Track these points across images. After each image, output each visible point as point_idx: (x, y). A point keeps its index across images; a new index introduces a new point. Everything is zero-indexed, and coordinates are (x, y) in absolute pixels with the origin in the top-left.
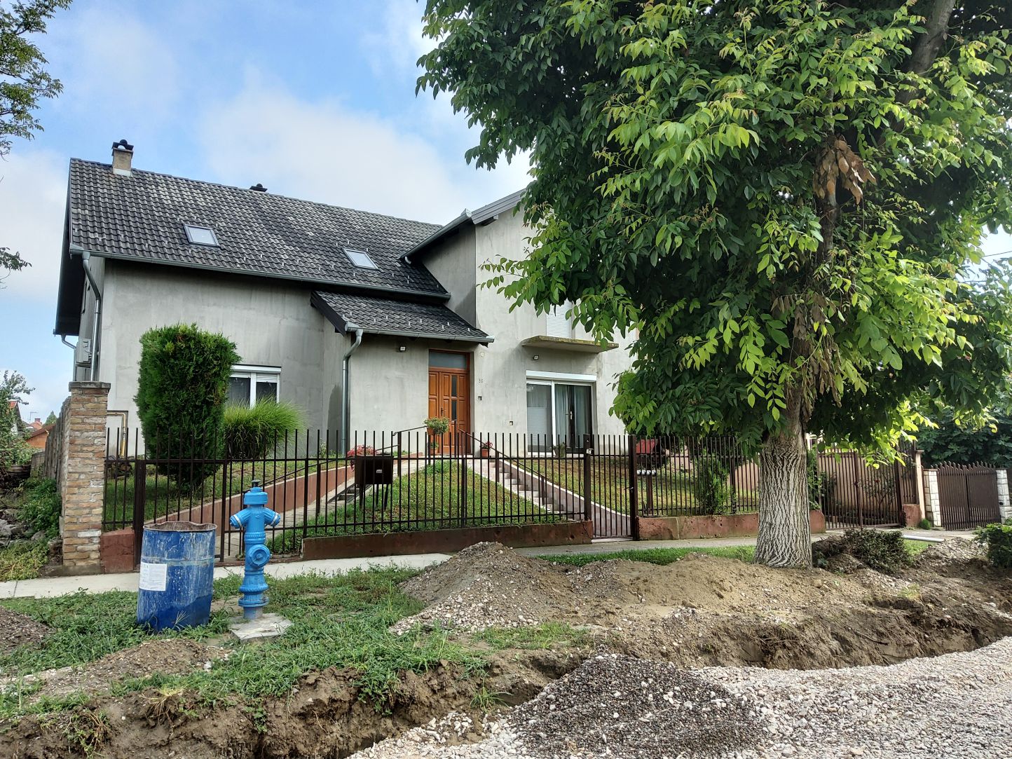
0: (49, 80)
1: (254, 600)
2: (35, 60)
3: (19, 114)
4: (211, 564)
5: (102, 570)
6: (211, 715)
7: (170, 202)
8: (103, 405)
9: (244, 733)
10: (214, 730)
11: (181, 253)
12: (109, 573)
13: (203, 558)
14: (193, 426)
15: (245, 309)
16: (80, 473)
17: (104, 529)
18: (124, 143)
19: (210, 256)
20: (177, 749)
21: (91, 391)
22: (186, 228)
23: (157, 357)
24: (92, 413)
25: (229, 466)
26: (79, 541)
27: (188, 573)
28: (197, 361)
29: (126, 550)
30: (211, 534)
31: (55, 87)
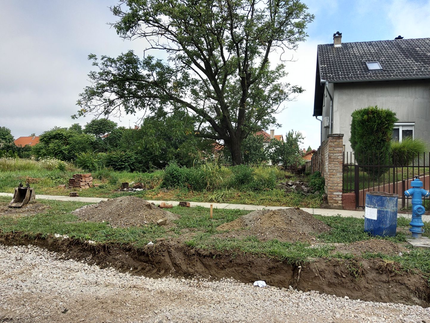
0: (310, 16)
1: (417, 230)
2: (304, 9)
3: (300, 33)
4: (397, 211)
5: (343, 208)
6: (407, 275)
7: (359, 54)
8: (341, 143)
9: (423, 287)
10: (409, 282)
11: (365, 75)
12: (346, 209)
13: (393, 208)
14: (377, 151)
15: (396, 96)
16: (333, 170)
17: (343, 192)
18: (338, 33)
19: (378, 75)
20: (393, 285)
21: (337, 138)
22: (367, 64)
23: (360, 122)
24: (337, 146)
25: (396, 168)
26: (334, 196)
27: (386, 213)
28: (378, 123)
29: (352, 201)
30: (396, 198)
31: (312, 18)
